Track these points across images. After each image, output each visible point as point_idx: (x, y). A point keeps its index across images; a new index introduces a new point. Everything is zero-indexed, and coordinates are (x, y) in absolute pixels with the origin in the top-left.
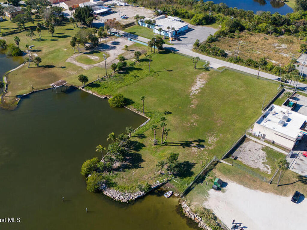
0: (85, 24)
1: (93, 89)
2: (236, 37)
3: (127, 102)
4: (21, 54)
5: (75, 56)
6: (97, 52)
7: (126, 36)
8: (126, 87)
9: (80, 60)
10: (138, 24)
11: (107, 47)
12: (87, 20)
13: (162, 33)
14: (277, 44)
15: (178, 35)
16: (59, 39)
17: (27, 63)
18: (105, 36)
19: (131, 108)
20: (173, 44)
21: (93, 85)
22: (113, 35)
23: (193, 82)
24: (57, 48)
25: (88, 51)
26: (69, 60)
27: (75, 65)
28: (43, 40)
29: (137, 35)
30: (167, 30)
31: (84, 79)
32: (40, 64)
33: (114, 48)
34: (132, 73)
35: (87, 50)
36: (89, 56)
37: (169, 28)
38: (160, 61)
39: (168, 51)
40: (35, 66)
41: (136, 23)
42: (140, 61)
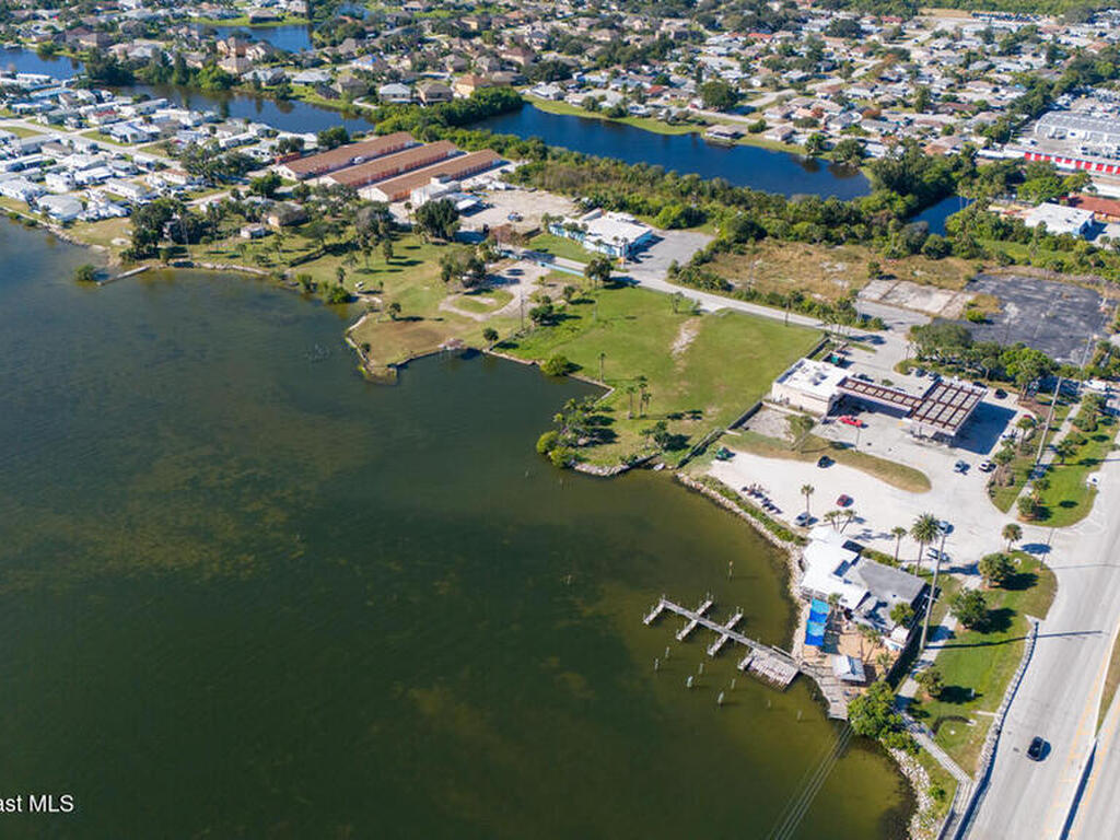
1: (508, 351)
2: (748, 252)
3: (573, 368)
4: (349, 299)
5: (450, 298)
6: (488, 291)
7: (530, 256)
8: (561, 347)
9: (463, 305)
10: (549, 232)
11: (503, 281)
13: (603, 250)
14: (827, 264)
15: (635, 251)
16: (405, 268)
19: (579, 375)
20: (627, 271)
21: (505, 346)
22: (505, 257)
23: (675, 335)
24: (410, 285)
25: (470, 290)
26: (443, 307)
27: (458, 315)
28: (372, 271)
29: (553, 256)
30: (613, 243)
32: (398, 315)
33: (516, 282)
34: (565, 324)
35: (467, 287)
36: (476, 298)
38: (609, 301)
39: (621, 283)
40: (389, 317)
41: (542, 229)
42: (572, 303)
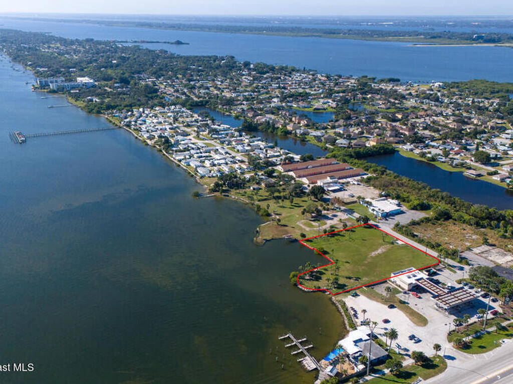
0: (317, 198)
1: (308, 243)
2: (437, 224)
3: (325, 253)
4: (269, 215)
5: (303, 221)
6: (319, 221)
7: (345, 211)
8: (329, 245)
9: (305, 224)
10: (360, 203)
11: (328, 218)
12: (319, 196)
13: (375, 213)
14: (469, 235)
15: (387, 216)
16: (297, 208)
17: (272, 222)
18: (328, 210)
19: (327, 256)
20: (379, 222)
21: (308, 240)
22: (335, 210)
23: (376, 249)
24: (293, 214)
25: (313, 219)
26: (298, 223)
27: (301, 227)
28: (284, 207)
29: (354, 212)
30: (378, 211)
31: (303, 236)
32: (280, 223)
33: (332, 219)
35: (312, 218)
36: (312, 222)
37: (379, 209)
38: (361, 232)
39: (371, 227)
40: (276, 224)
41: (358, 201)
